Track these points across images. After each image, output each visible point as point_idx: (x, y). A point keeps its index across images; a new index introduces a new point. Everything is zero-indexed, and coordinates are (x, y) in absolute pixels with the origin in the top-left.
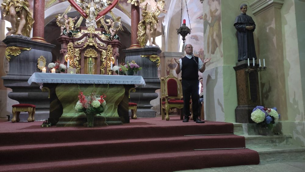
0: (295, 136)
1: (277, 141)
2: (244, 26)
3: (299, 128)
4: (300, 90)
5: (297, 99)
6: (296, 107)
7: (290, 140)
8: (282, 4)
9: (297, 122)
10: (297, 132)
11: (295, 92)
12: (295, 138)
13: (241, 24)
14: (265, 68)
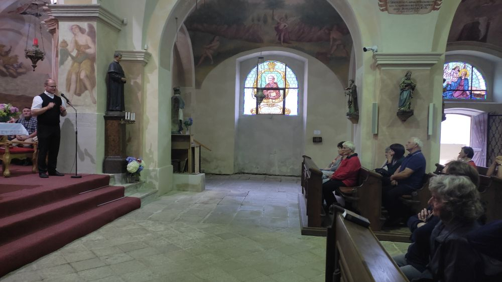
0: (148, 180)
1: (138, 186)
2: (120, 77)
3: (153, 174)
4: (156, 143)
5: (152, 150)
6: (151, 156)
7: (144, 184)
8: (147, 63)
9: (151, 168)
10: (151, 177)
11: (151, 144)
12: (148, 182)
13: (117, 73)
14: (134, 121)
